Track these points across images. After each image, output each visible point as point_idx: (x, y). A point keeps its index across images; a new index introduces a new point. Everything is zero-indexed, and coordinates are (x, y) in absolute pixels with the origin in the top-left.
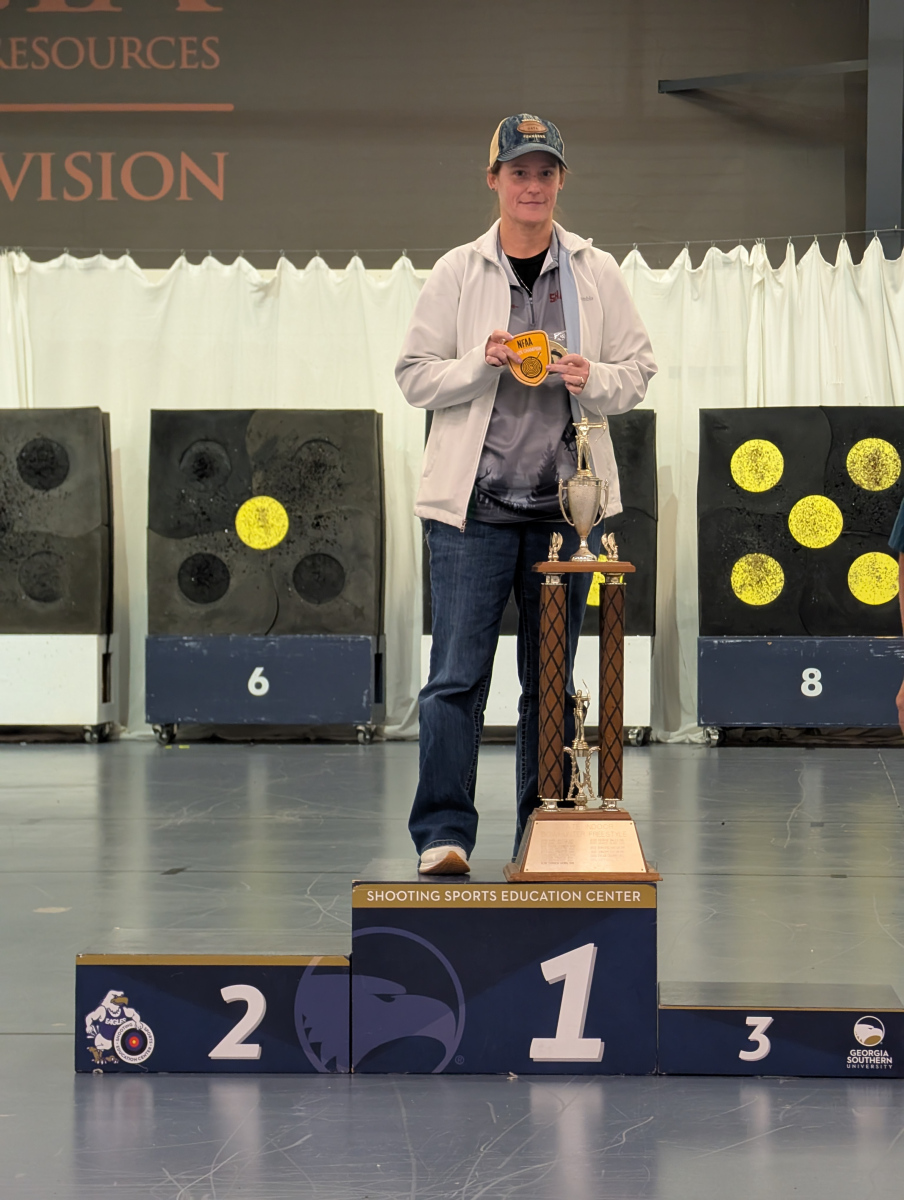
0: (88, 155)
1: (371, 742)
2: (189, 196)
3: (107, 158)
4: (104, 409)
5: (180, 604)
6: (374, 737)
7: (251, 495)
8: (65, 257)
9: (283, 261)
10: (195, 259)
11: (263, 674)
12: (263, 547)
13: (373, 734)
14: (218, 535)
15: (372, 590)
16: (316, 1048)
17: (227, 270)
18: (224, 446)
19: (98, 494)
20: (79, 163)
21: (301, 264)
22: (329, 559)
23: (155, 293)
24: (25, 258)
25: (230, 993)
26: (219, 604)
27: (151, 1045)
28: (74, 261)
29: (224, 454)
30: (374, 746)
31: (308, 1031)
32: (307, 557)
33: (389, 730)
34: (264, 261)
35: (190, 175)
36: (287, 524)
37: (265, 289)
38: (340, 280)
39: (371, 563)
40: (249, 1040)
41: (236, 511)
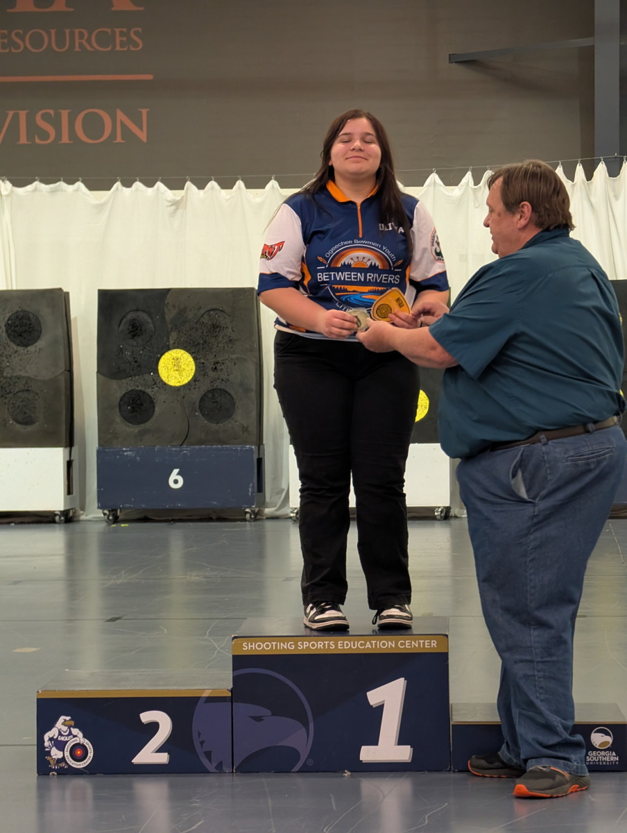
0: (52, 112)
1: (255, 520)
2: (123, 139)
3: (65, 114)
4: (65, 290)
5: (121, 426)
6: (257, 516)
7: (169, 349)
8: (36, 184)
9: (188, 184)
10: (128, 184)
11: (178, 474)
12: (178, 385)
13: (256, 514)
14: (146, 376)
15: (254, 414)
16: (208, 755)
17: (150, 190)
18: (150, 314)
19: (62, 350)
20: (46, 117)
21: (201, 186)
22: (224, 392)
23: (100, 207)
24: (8, 184)
25: (146, 717)
26: (148, 425)
27: (91, 754)
28: (43, 186)
29: (149, 320)
30: (257, 523)
31: (202, 743)
32: (209, 391)
33: (268, 511)
34: (175, 184)
35: (123, 124)
36: (194, 368)
37: (176, 204)
38: (228, 197)
39: (253, 395)
40: (160, 750)
41: (158, 359)
